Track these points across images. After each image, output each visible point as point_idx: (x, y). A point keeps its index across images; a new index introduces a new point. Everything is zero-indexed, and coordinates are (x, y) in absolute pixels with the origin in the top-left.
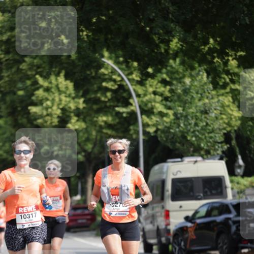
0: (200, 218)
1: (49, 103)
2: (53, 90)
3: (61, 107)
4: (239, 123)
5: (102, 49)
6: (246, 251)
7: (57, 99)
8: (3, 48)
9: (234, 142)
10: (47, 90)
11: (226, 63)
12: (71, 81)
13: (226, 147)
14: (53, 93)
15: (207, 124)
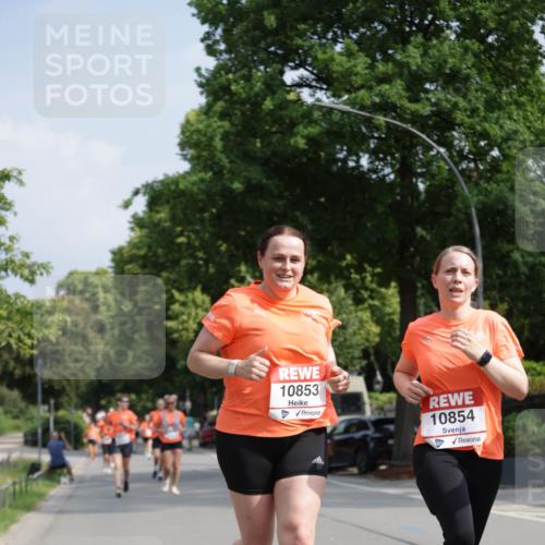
0: (338, 434)
1: (185, 317)
2: (190, 304)
3: (197, 320)
4: (377, 339)
5: (239, 264)
6: (383, 467)
7: (193, 314)
8: (140, 262)
9: (372, 358)
10: (184, 304)
11: (363, 279)
12: (208, 294)
13: (364, 363)
14: (189, 307)
15: (345, 340)
